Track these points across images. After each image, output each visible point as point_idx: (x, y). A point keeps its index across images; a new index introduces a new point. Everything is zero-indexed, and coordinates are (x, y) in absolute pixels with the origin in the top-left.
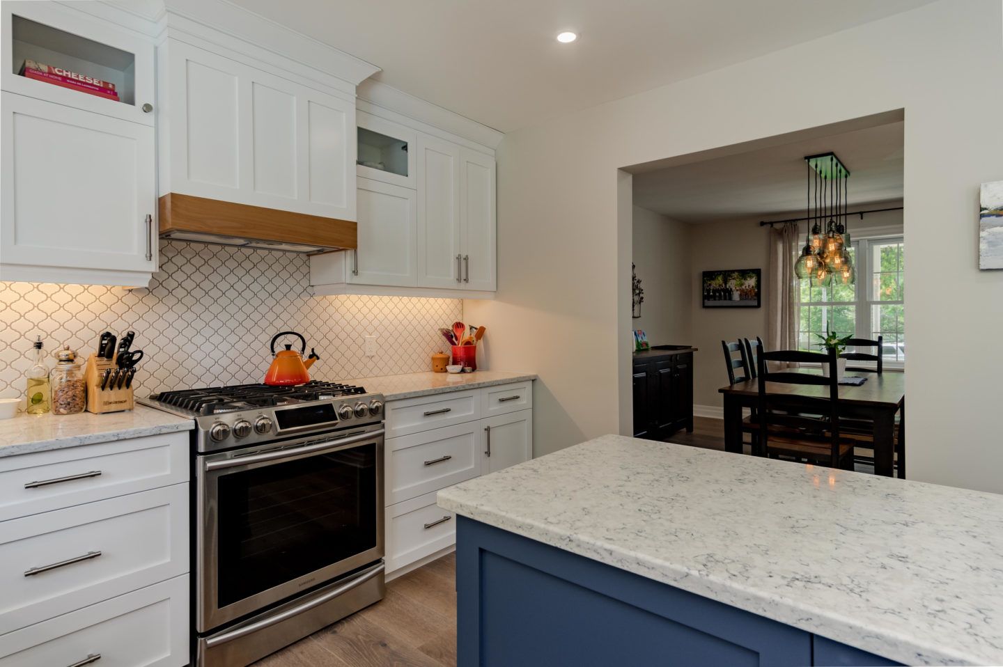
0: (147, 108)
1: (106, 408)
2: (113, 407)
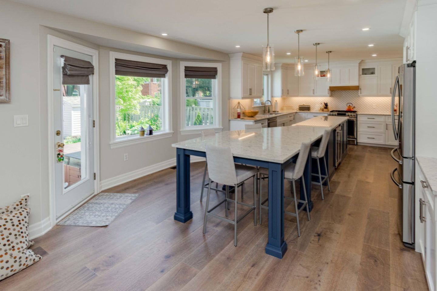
1: (325, 110)
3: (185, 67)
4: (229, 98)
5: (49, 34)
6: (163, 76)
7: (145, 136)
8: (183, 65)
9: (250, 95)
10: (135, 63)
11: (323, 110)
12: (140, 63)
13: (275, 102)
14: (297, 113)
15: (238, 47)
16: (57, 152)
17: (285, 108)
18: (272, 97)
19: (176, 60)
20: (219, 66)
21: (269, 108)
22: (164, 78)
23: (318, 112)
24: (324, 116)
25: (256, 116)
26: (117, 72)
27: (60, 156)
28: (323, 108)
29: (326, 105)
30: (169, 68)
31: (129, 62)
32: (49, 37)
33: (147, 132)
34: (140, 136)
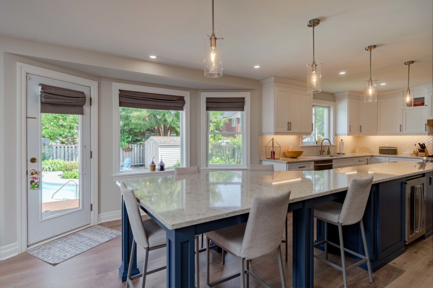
0: (426, 105)
1: (420, 155)
2: (421, 155)
3: (207, 98)
4: (261, 134)
5: (18, 62)
6: (181, 108)
7: (156, 171)
8: (204, 96)
9: (288, 130)
10: (142, 94)
11: (417, 155)
12: (151, 95)
13: (341, 141)
14: (373, 157)
15: (257, 67)
16: (30, 179)
17: (357, 150)
18: (336, 135)
19: (195, 91)
20: (247, 95)
21: (329, 148)
22: (182, 111)
23: (409, 156)
24: (419, 163)
25: (300, 157)
26: (121, 104)
27: (33, 184)
28: (418, 151)
29: (423, 148)
30: (187, 99)
31: (137, 93)
32: (18, 64)
33: (158, 167)
34: (151, 171)
